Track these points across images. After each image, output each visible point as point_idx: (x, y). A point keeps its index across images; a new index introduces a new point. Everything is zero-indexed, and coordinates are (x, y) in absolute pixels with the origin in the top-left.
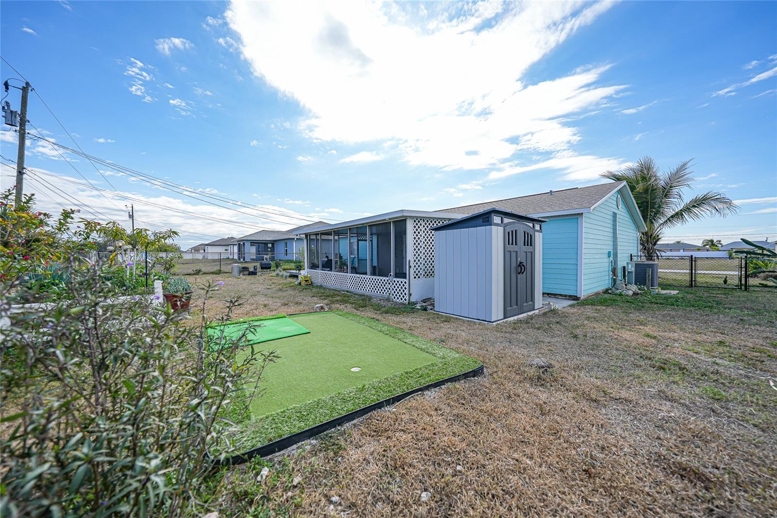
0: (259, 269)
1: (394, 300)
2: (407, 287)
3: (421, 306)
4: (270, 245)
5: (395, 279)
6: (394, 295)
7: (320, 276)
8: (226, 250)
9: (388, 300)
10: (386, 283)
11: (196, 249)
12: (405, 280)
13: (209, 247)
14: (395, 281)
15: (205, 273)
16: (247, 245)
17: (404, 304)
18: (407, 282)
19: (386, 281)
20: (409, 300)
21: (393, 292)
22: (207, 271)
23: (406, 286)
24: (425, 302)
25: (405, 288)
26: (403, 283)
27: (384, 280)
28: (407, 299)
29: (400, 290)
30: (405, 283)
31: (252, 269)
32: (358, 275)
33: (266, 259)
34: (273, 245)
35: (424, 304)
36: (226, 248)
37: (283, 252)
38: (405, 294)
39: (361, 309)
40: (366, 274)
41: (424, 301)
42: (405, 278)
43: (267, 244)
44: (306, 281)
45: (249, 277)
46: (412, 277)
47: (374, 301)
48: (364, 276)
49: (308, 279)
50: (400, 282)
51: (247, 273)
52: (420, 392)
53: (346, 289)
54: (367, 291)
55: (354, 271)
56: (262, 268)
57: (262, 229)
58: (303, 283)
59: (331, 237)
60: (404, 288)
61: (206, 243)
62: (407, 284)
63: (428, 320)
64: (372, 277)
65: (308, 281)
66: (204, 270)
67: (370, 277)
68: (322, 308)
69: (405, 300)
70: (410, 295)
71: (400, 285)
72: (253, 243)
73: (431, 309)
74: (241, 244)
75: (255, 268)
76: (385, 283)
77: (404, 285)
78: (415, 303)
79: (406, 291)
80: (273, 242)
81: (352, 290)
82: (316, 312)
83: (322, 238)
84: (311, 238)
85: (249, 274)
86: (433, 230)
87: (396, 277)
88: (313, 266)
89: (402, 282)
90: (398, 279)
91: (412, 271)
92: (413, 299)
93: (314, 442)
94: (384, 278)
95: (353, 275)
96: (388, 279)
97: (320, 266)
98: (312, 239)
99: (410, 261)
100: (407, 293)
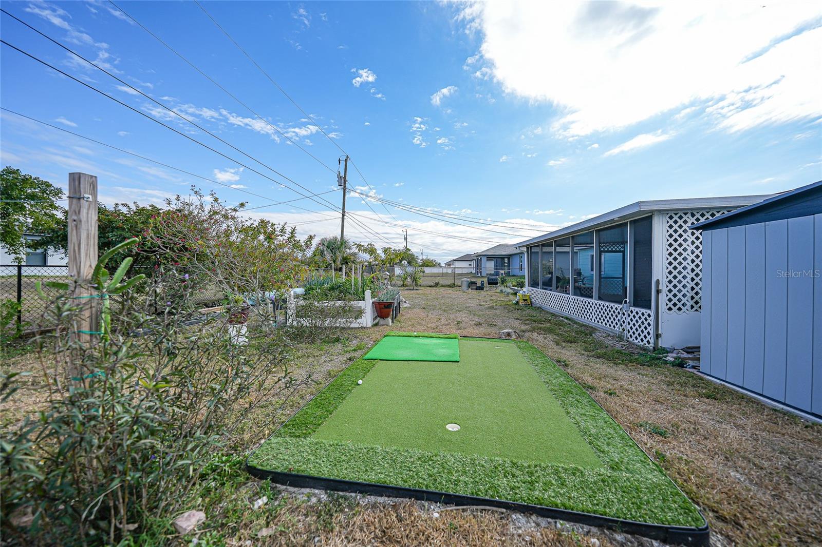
0: (486, 284)
1: (631, 340)
2: (652, 323)
3: (675, 358)
4: (506, 260)
5: (632, 308)
6: (631, 333)
7: (539, 295)
8: (470, 265)
9: (621, 338)
10: (619, 313)
11: (449, 264)
12: (649, 312)
13: (456, 262)
14: (632, 312)
15: (442, 286)
16: (484, 259)
17: (644, 349)
18: (652, 314)
19: (619, 310)
20: (656, 343)
21: (629, 327)
22: (444, 284)
23: (651, 320)
24: (688, 353)
25: (649, 325)
26: (646, 315)
27: (616, 309)
28: (652, 341)
29: (640, 326)
30: (649, 316)
31: (479, 284)
32: (582, 299)
33: (502, 274)
34: (509, 259)
35: (685, 355)
36: (470, 263)
37: (518, 266)
38: (649, 333)
39: (564, 344)
40: (592, 297)
41: (689, 350)
42: (650, 308)
43: (503, 259)
44: (525, 300)
45: (475, 292)
46: (663, 307)
47: (597, 335)
48: (589, 300)
49: (527, 298)
50: (640, 314)
51: (475, 287)
52: (504, 510)
53: (566, 314)
54: (591, 320)
55: (578, 291)
56: (489, 283)
57: (498, 244)
58: (521, 303)
59: (552, 249)
60: (646, 324)
61: (455, 258)
62: (652, 318)
63: (669, 384)
64: (600, 302)
65: (527, 300)
66: (441, 283)
67: (596, 302)
68: (509, 334)
69: (648, 342)
70: (658, 336)
71: (640, 318)
72: (490, 258)
73: (694, 367)
74: (478, 259)
75: (482, 283)
76: (617, 312)
77: (646, 319)
78: (665, 351)
79: (651, 329)
80: (509, 257)
81: (574, 317)
82: (500, 338)
83: (544, 251)
84: (533, 250)
85: (476, 289)
86: (697, 229)
87: (635, 305)
88: (534, 284)
89: (643, 314)
90: (637, 309)
91: (663, 298)
92: (662, 343)
93: (324, 497)
94: (616, 305)
95: (575, 297)
96: (621, 306)
97: (540, 284)
98: (534, 252)
99: (658, 282)
100: (651, 332)
